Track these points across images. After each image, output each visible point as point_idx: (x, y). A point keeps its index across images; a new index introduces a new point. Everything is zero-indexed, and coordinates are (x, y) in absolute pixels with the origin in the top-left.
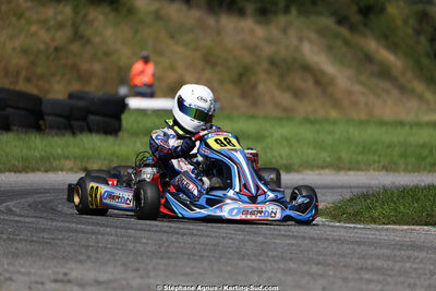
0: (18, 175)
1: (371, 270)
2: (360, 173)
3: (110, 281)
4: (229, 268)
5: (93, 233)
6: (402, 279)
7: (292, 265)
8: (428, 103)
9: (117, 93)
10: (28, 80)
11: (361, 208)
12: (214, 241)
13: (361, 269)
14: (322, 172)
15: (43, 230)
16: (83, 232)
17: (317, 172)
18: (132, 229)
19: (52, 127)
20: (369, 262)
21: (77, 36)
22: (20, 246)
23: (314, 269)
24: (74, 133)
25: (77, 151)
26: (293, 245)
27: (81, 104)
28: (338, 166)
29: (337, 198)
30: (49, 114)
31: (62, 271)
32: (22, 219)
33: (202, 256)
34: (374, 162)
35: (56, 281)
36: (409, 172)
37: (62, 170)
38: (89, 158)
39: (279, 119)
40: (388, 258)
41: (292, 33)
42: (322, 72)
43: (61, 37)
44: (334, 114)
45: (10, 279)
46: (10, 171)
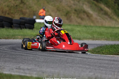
0: (6, 40)
1: (102, 67)
2: (99, 41)
3: (31, 69)
4: (64, 66)
5: (27, 56)
6: (111, 69)
7: (81, 65)
8: (118, 22)
9: (33, 18)
10: (8, 14)
11: (100, 50)
12: (60, 58)
13: (100, 67)
14: (89, 40)
15: (13, 55)
16: (24, 55)
17: (87, 40)
18: (37, 55)
19: (15, 27)
20: (102, 65)
21: (22, 2)
22: (7, 59)
23: (87, 66)
24: (21, 29)
25: (22, 34)
26: (81, 60)
27: (23, 21)
28: (93, 39)
29: (93, 47)
30: (14, 23)
31: (18, 66)
32: (7, 52)
33: (56, 63)
34: (103, 38)
35: (16, 69)
36: (113, 41)
37: (18, 39)
38: (25, 35)
39: (77, 26)
40: (107, 64)
41: (81, 2)
42: (89, 13)
43: (18, 2)
44: (92, 24)
45: (4, 68)
46: (4, 39)
